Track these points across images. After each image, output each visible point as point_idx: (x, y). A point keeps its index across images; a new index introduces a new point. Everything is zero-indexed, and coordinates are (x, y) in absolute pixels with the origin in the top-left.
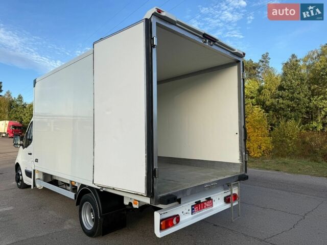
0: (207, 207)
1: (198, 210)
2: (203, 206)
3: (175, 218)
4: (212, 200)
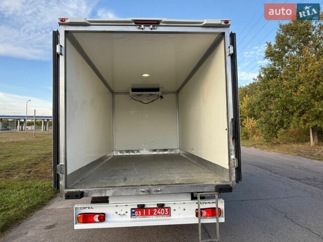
0: (158, 214)
1: (142, 214)
2: (150, 212)
3: (98, 216)
4: (169, 208)
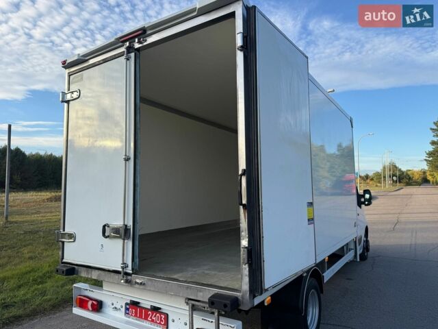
0: (153, 321)
1: (136, 315)
2: (145, 314)
3: (91, 302)
4: (166, 316)
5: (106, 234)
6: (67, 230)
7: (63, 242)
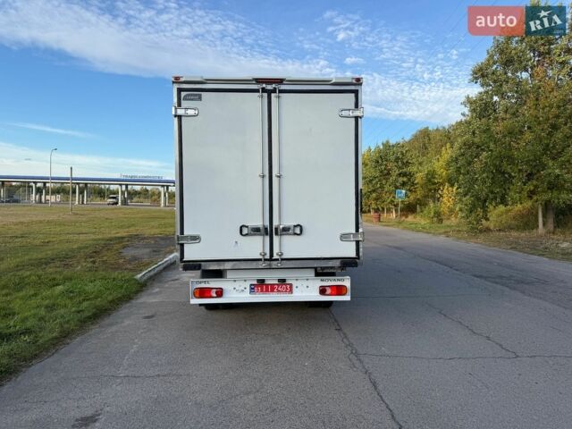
0: (279, 291)
1: (262, 291)
2: (271, 288)
3: (215, 290)
4: (291, 285)
5: (244, 233)
6: (186, 233)
7: (182, 245)
